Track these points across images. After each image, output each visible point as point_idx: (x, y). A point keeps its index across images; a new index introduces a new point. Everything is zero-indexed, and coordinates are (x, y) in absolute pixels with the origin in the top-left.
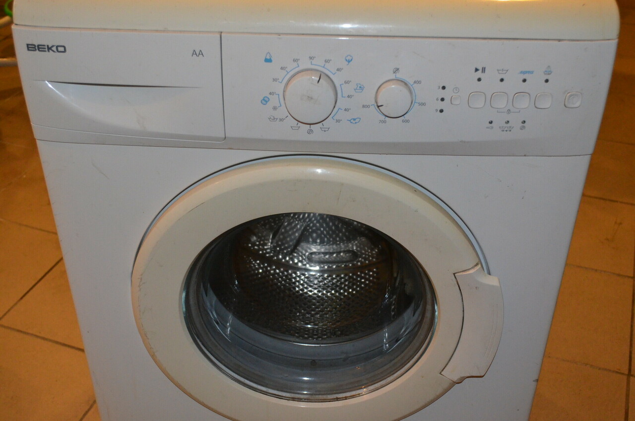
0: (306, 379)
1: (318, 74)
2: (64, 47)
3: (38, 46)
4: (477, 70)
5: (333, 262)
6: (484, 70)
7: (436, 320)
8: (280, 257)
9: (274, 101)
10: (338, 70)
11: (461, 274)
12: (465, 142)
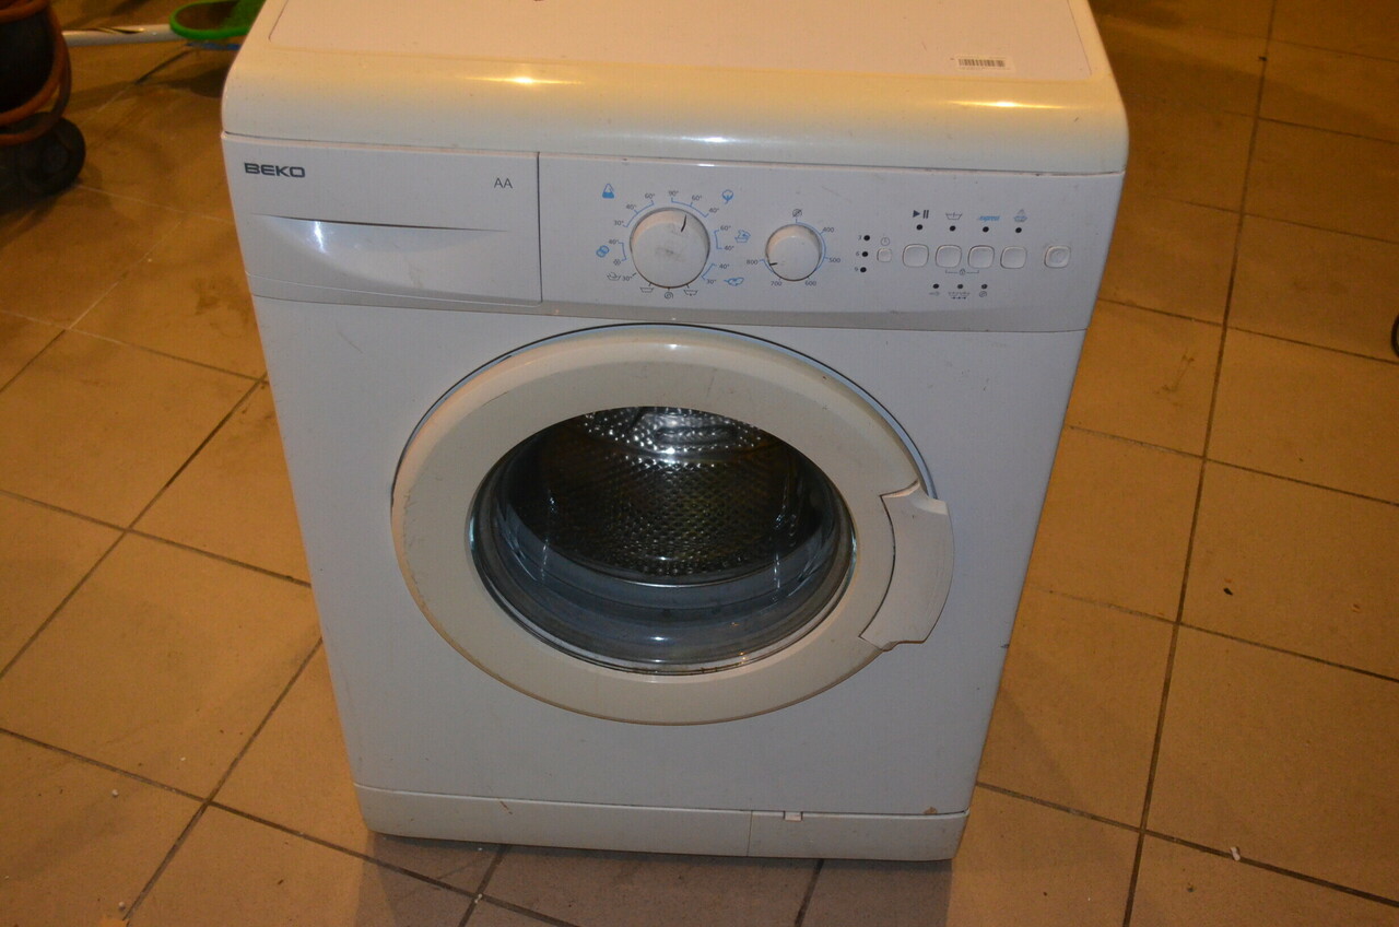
0: (658, 639)
1: (683, 215)
2: (303, 170)
3: (263, 166)
4: (916, 214)
5: (699, 443)
6: (926, 214)
7: (854, 560)
8: (611, 433)
9: (615, 252)
10: (711, 210)
11: (891, 496)
12: (897, 313)
